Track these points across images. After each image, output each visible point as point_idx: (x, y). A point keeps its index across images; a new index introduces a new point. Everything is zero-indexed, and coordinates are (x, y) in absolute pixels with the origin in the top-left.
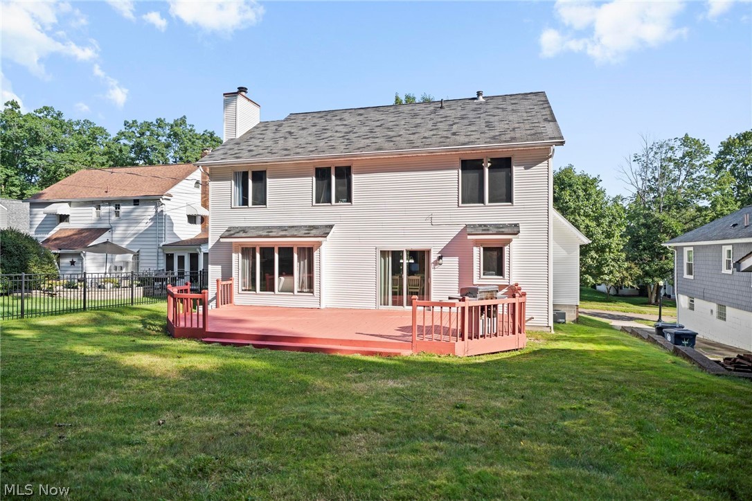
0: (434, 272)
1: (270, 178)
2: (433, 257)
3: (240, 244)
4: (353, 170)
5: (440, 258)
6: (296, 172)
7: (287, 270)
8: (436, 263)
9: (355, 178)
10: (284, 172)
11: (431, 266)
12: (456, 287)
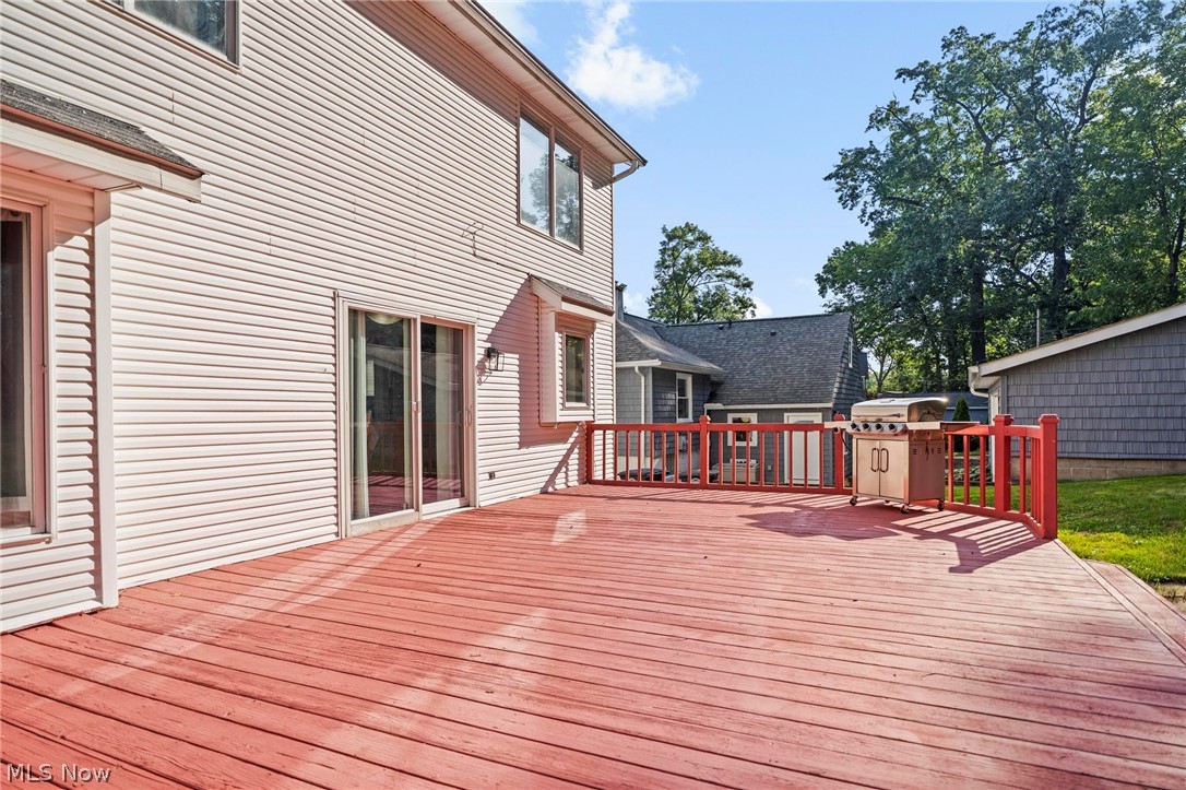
2: (479, 347)
5: (489, 353)
8: (482, 367)
11: (471, 372)
12: (514, 431)
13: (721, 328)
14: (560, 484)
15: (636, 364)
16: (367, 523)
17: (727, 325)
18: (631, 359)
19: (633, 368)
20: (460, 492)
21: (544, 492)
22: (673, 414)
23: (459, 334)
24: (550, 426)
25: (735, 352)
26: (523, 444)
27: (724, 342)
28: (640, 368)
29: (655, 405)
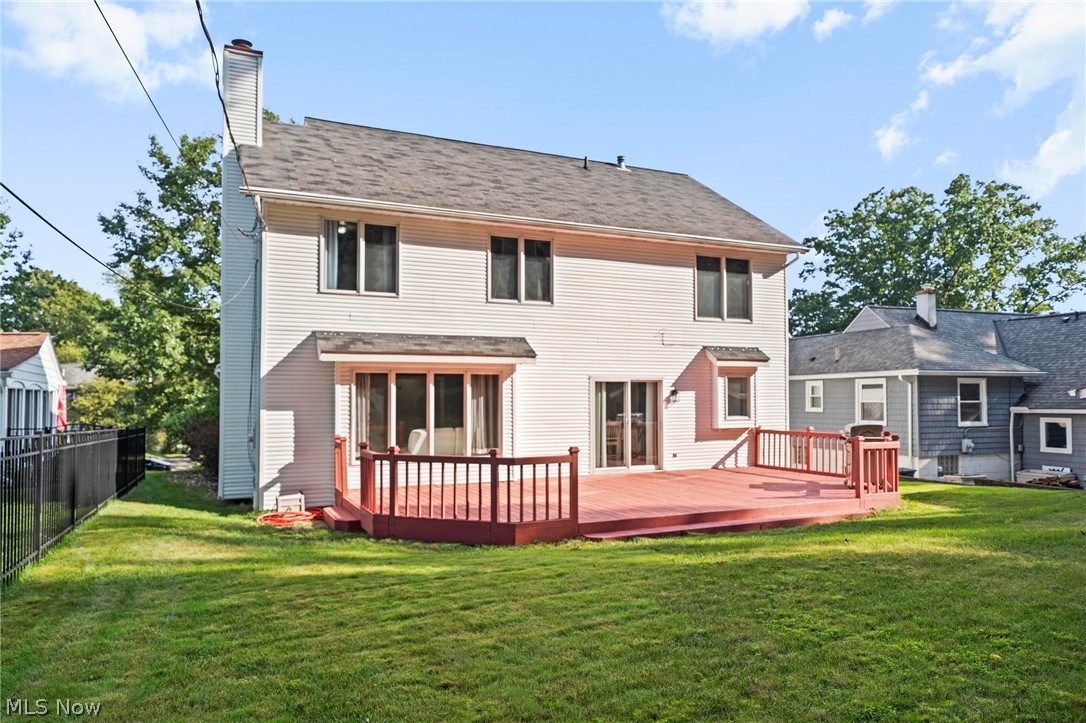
0: (667, 414)
1: (405, 242)
2: (666, 391)
3: (351, 366)
4: (554, 248)
5: (674, 393)
6: (457, 237)
7: (451, 415)
8: (668, 400)
9: (559, 263)
10: (432, 236)
11: (662, 405)
12: (693, 434)
13: (1066, 321)
14: (730, 463)
15: (900, 373)
16: (606, 471)
17: (1074, 317)
18: (897, 369)
19: (897, 377)
20: (656, 462)
21: (715, 467)
22: (954, 418)
23: (656, 385)
24: (718, 430)
25: (1069, 348)
26: (696, 440)
27: (1063, 337)
28: (903, 377)
29: (920, 410)
